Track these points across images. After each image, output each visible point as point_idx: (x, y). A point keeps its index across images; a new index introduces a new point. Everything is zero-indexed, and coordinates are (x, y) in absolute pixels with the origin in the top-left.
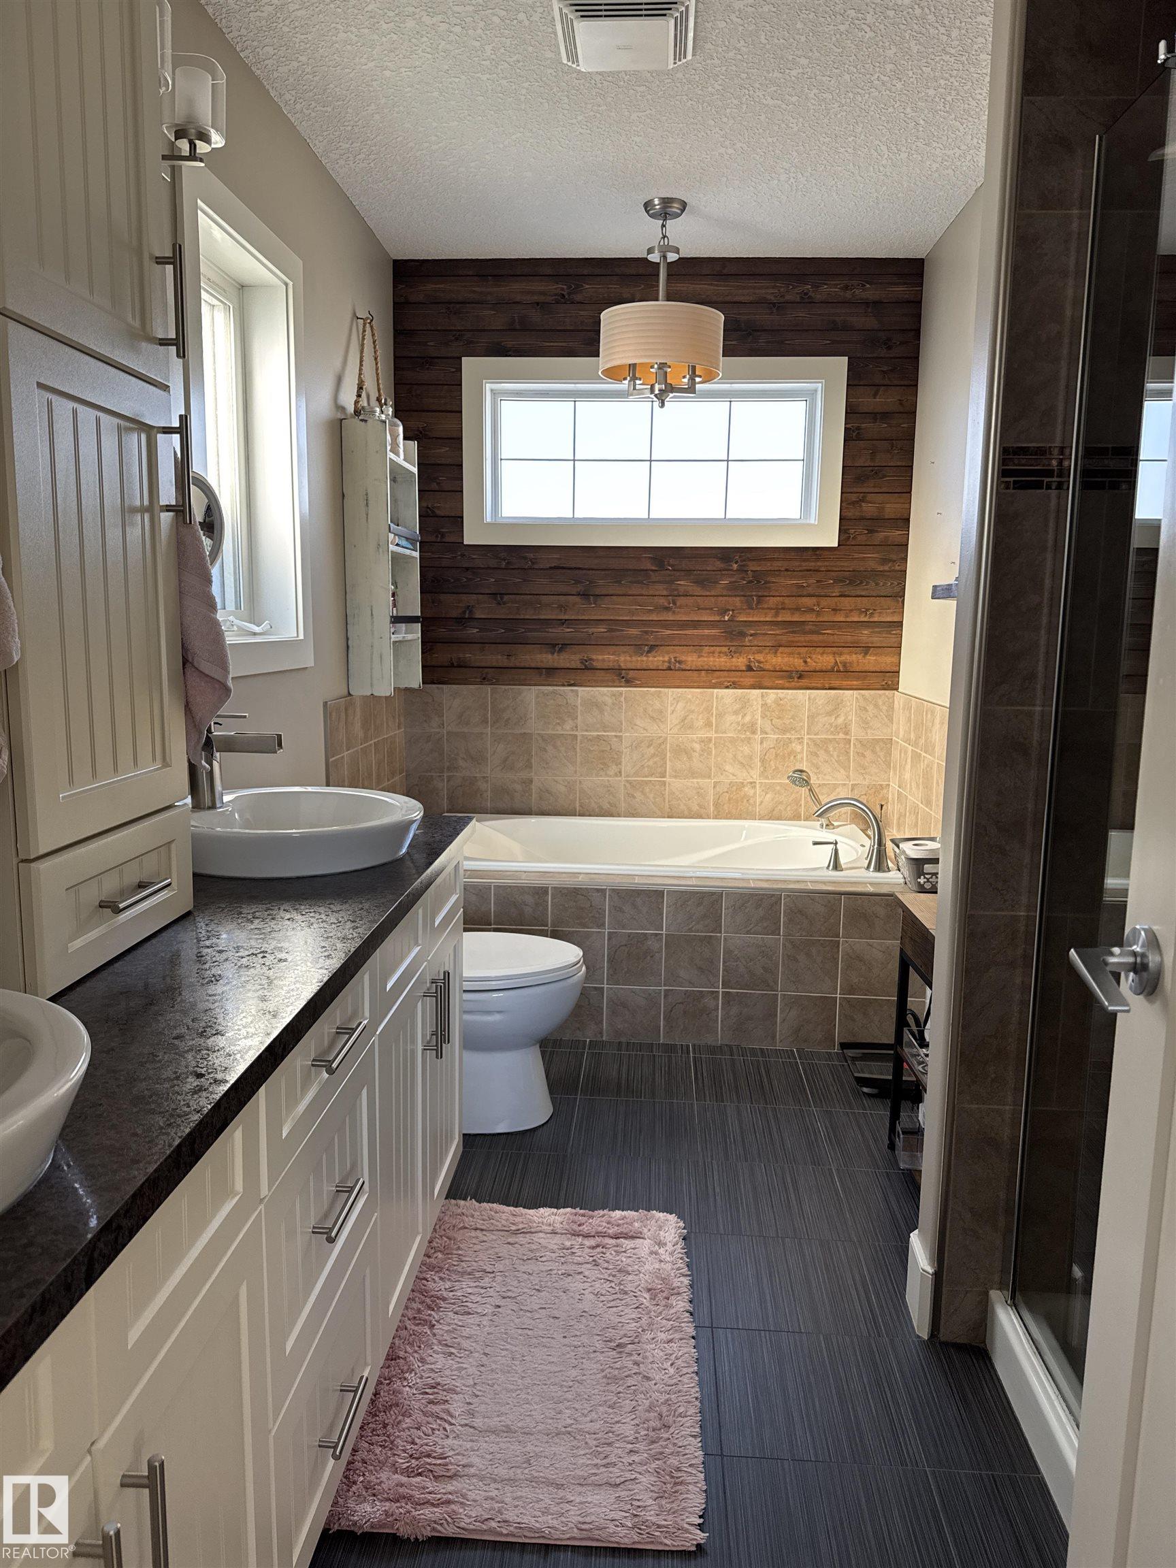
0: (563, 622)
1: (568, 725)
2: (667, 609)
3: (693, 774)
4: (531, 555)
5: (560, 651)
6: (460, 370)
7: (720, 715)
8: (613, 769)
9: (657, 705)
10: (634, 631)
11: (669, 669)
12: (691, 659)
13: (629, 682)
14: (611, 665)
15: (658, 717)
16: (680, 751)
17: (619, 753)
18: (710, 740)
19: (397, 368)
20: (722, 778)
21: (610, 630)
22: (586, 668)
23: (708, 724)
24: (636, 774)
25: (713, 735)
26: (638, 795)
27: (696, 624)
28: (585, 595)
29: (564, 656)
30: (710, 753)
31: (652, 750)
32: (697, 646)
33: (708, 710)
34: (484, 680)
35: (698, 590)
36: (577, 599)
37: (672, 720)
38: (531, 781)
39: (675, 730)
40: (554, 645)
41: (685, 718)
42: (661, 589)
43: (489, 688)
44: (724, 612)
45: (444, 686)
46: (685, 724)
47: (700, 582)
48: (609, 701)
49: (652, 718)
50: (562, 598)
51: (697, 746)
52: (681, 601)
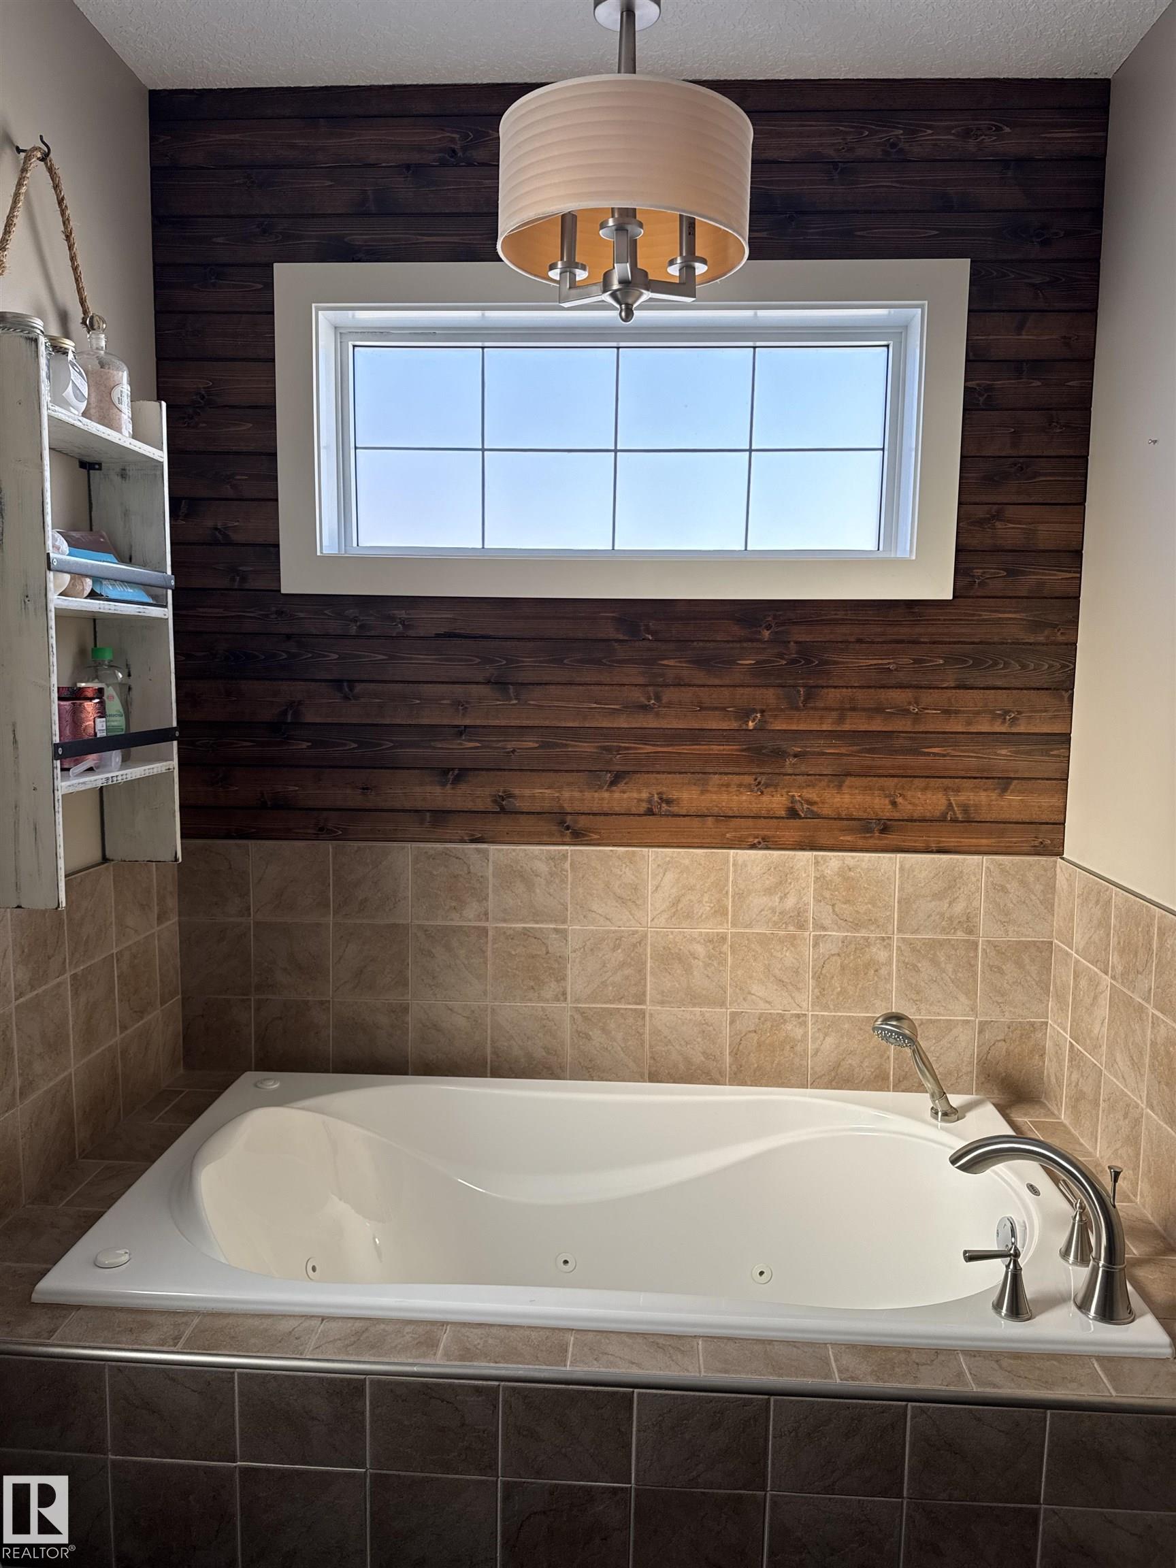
0: (461, 731)
1: (469, 916)
2: (644, 708)
3: (694, 998)
4: (402, 614)
5: (457, 780)
6: (269, 286)
7: (740, 896)
8: (551, 989)
9: (629, 875)
10: (587, 747)
11: (650, 812)
12: (688, 796)
13: (579, 836)
14: (547, 805)
15: (631, 898)
16: (671, 957)
17: (561, 959)
18: (723, 938)
19: (159, 285)
20: (745, 1007)
21: (544, 745)
22: (503, 810)
23: (721, 911)
24: (593, 998)
25: (727, 929)
26: (596, 1034)
27: (695, 736)
28: (500, 684)
29: (463, 788)
30: (723, 962)
31: (619, 955)
32: (700, 772)
33: (720, 886)
34: (323, 832)
35: (700, 677)
36: (484, 690)
37: (657, 901)
38: (405, 1009)
39: (662, 920)
40: (445, 772)
41: (678, 901)
42: (633, 674)
43: (330, 846)
44: (745, 714)
45: (250, 843)
46: (679, 910)
47: (702, 662)
48: (542, 867)
49: (621, 900)
50: (458, 689)
51: (700, 950)
52: (669, 695)
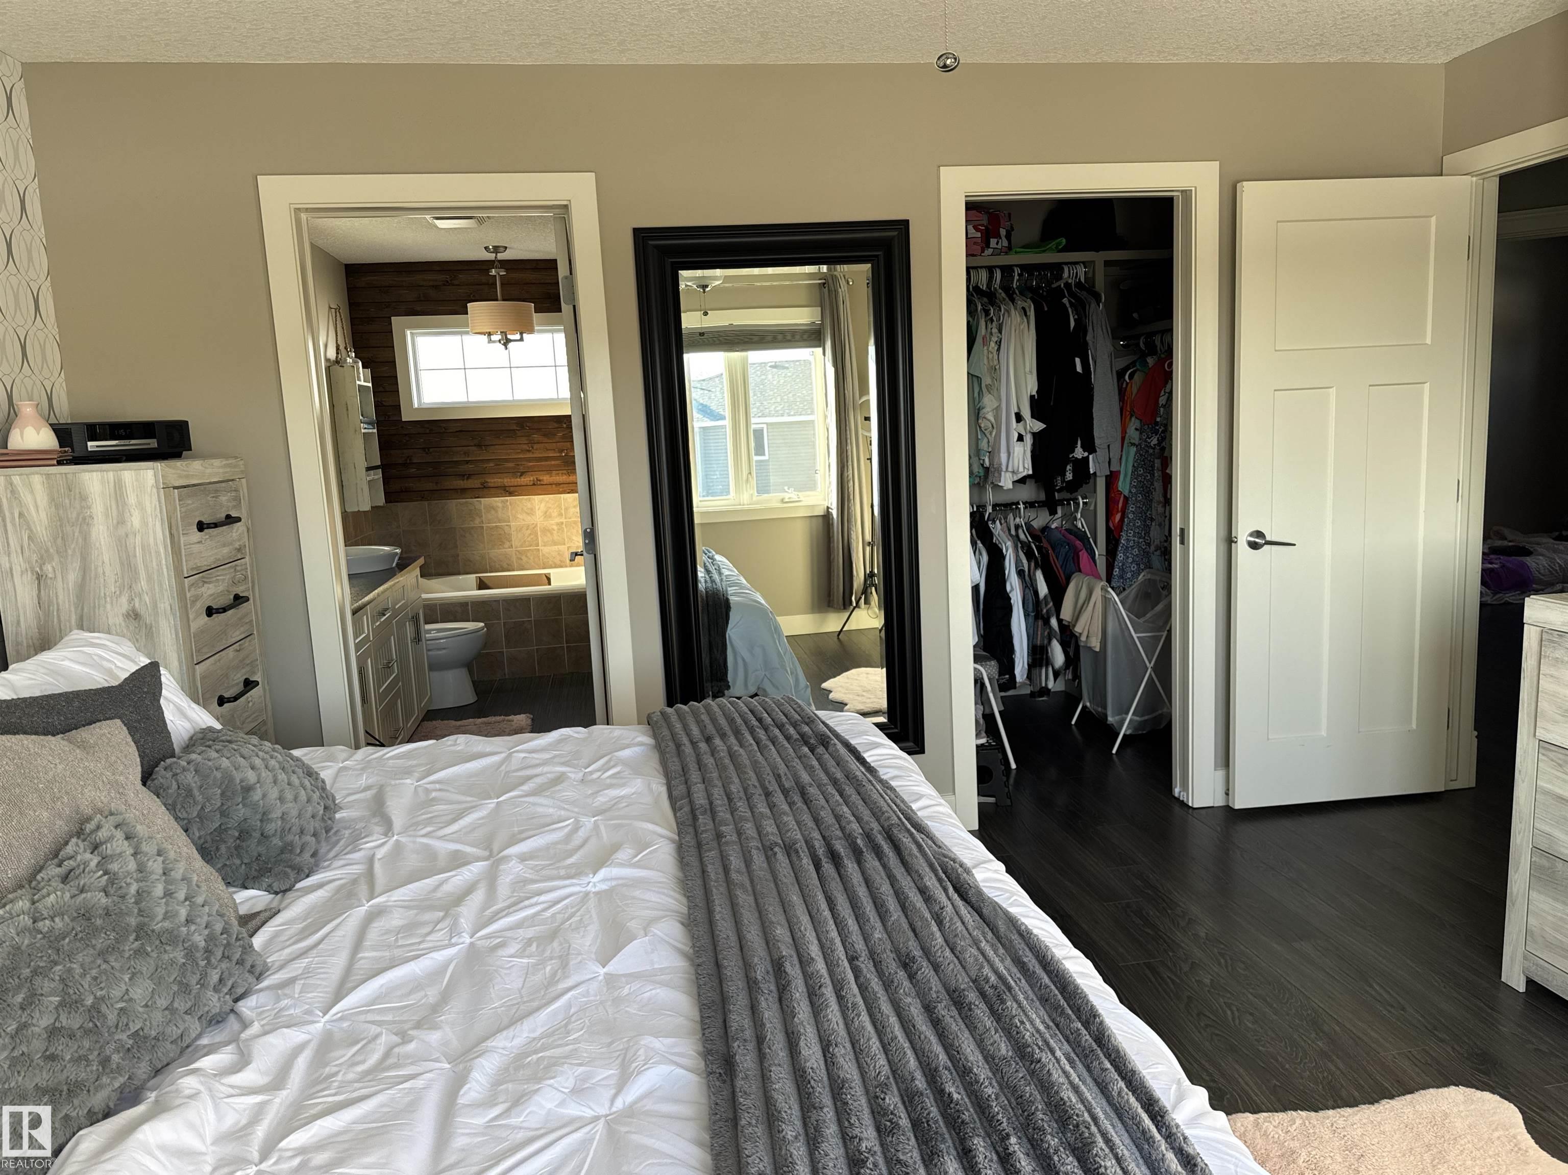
0: (467, 462)
1: (477, 521)
2: (529, 451)
3: (555, 543)
4: (444, 425)
5: (468, 479)
6: (391, 324)
7: (566, 509)
8: (507, 544)
9: (529, 505)
10: (511, 465)
11: (534, 484)
12: (546, 478)
13: (511, 494)
14: (499, 485)
15: (531, 512)
16: (546, 531)
17: (510, 535)
18: (562, 523)
19: (352, 325)
20: (572, 544)
21: (497, 465)
22: (485, 487)
23: (560, 515)
24: (521, 546)
25: (563, 520)
26: (524, 558)
27: (547, 459)
28: (479, 446)
29: (470, 481)
30: (563, 531)
31: (529, 532)
32: (549, 471)
33: (560, 506)
34: (423, 498)
35: (546, 440)
36: (474, 448)
37: (539, 514)
38: (458, 556)
39: (542, 519)
40: (464, 476)
41: (546, 512)
42: (524, 440)
43: (426, 503)
44: (561, 451)
45: (399, 504)
46: (547, 515)
47: (545, 435)
48: (500, 505)
49: (528, 514)
50: (466, 448)
51: (555, 527)
52: (535, 446)
